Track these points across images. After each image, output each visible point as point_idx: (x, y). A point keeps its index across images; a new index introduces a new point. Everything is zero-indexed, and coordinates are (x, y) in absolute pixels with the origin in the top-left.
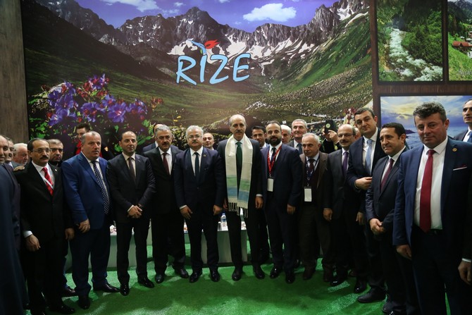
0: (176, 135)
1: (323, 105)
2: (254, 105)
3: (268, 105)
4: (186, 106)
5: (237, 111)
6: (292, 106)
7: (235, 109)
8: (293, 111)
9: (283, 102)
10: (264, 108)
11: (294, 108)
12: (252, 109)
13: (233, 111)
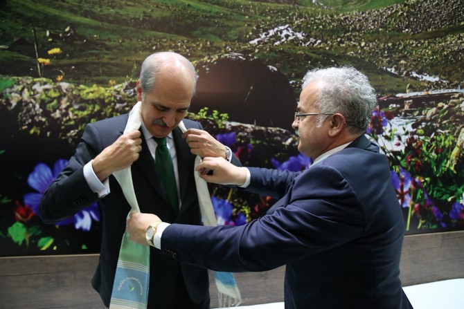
0: (43, 104)
1: (434, 53)
2: (271, 32)
3: (308, 37)
4: (78, 19)
5: (226, 46)
6: (365, 45)
7: (220, 41)
8: (367, 60)
9: (345, 33)
10: (297, 45)
11: (370, 53)
12: (265, 43)
13: (215, 44)
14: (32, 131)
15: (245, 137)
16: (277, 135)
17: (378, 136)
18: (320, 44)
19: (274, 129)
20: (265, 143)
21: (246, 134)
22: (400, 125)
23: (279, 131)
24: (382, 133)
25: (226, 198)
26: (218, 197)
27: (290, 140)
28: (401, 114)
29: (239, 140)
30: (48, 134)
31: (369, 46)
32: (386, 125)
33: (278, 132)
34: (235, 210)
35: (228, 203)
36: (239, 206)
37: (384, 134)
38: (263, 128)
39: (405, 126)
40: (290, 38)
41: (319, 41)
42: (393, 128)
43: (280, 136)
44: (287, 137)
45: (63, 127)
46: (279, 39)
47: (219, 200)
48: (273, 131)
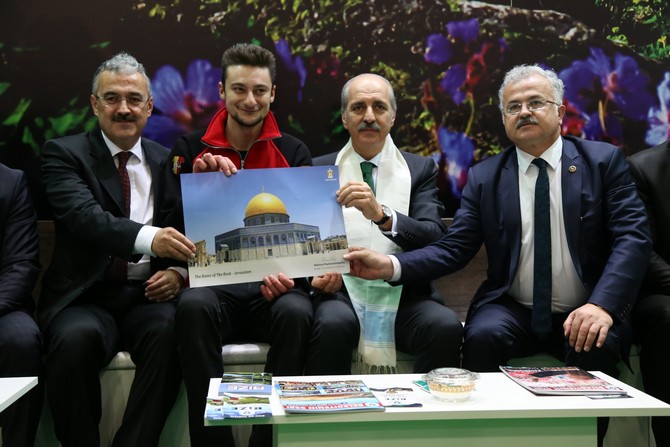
14: (153, 13)
15: (495, 26)
16: (549, 23)
19: (544, 13)
20: (528, 37)
21: (496, 21)
23: (553, 15)
25: (464, 130)
26: (450, 127)
27: (572, 32)
29: (484, 31)
30: (179, 17)
33: (551, 18)
34: (478, 151)
35: (467, 138)
36: (486, 144)
38: (525, 11)
43: (554, 25)
44: (567, 26)
45: (202, 7)
47: (452, 134)
48: (543, 15)
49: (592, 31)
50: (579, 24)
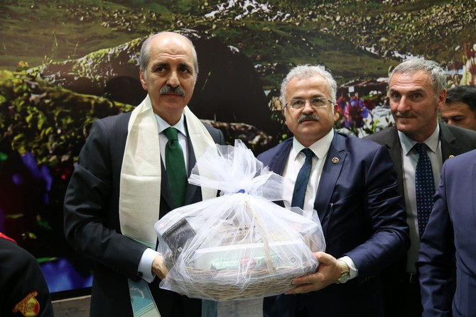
1: (418, 28)
2: (231, 3)
3: (274, 10)
5: (176, 20)
6: (341, 20)
7: (169, 13)
8: (343, 38)
9: (317, 5)
10: (262, 20)
11: (346, 29)
12: (224, 17)
13: (162, 17)
17: (359, 129)
18: (289, 18)
19: (238, 125)
22: (382, 116)
23: (244, 127)
24: (362, 126)
27: (257, 139)
28: (383, 102)
31: (344, 21)
32: (366, 117)
33: (243, 129)
37: (365, 127)
38: (225, 124)
39: (388, 117)
40: (253, 11)
41: (288, 15)
42: (374, 120)
43: (245, 134)
44: (253, 134)
46: (241, 11)
48: (237, 127)
49: (270, 137)
50: (262, 133)
